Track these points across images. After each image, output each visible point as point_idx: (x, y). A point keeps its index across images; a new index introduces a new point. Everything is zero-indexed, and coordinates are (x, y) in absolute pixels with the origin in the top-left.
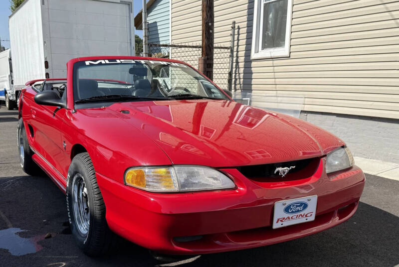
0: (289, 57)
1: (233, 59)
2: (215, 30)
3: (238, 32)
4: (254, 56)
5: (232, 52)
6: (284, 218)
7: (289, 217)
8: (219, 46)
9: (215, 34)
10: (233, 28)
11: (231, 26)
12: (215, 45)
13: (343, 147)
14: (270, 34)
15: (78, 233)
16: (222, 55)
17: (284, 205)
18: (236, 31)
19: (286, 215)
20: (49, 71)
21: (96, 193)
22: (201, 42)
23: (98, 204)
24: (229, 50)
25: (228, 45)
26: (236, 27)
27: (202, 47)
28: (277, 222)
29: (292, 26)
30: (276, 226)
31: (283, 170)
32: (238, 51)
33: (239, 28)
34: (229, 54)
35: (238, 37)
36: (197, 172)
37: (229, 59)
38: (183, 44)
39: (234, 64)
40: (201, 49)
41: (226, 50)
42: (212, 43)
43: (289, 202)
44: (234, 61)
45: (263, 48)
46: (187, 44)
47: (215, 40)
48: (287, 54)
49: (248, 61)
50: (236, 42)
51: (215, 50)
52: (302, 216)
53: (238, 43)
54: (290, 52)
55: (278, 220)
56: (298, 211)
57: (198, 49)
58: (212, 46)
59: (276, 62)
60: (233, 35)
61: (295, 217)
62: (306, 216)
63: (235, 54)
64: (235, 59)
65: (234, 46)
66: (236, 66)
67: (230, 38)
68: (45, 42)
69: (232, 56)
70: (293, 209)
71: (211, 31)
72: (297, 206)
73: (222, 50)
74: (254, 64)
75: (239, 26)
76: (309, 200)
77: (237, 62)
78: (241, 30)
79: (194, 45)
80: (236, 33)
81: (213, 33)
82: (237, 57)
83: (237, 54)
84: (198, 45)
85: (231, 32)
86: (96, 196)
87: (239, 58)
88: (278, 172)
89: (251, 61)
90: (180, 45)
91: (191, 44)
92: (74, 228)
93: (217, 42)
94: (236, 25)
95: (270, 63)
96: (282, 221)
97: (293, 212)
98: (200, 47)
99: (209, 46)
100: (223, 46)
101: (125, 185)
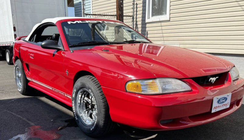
0: (170, 20)
1: (134, 23)
2: (124, 5)
3: (137, 6)
4: (147, 20)
5: (133, 18)
6: (217, 107)
7: (219, 106)
8: (126, 15)
9: (124, 8)
10: (134, 4)
11: (132, 3)
12: (124, 14)
13: (234, 66)
14: (156, 8)
15: (84, 125)
16: (128, 20)
17: (217, 99)
18: (135, 6)
19: (218, 105)
20: (16, 33)
21: (101, 98)
22: (116, 12)
23: (103, 105)
24: (132, 18)
25: (131, 14)
26: (135, 4)
27: (117, 16)
28: (214, 109)
29: (171, 2)
30: (213, 111)
31: (213, 79)
32: (136, 18)
33: (137, 4)
34: (132, 20)
35: (137, 10)
36: (171, 82)
37: (131, 23)
38: (106, 14)
39: (135, 26)
40: (116, 17)
41: (130, 17)
42: (122, 13)
43: (219, 97)
44: (135, 24)
45: (153, 15)
46: (108, 14)
47: (124, 12)
48: (168, 19)
49: (144, 24)
50: (135, 13)
51: (124, 17)
52: (224, 105)
53: (136, 13)
54: (170, 18)
55: (214, 107)
56: (223, 102)
57: (114, 17)
58: (123, 15)
59: (163, 24)
60: (133, 8)
61: (221, 106)
62: (226, 105)
63: (135, 19)
64: (135, 23)
65: (134, 15)
66: (136, 27)
67: (132, 10)
68: (13, 15)
69: (133, 21)
70: (221, 101)
71: (122, 6)
72: (223, 99)
73: (128, 17)
74: (147, 25)
75: (136, 3)
76: (228, 96)
77: (136, 25)
78: (138, 5)
79: (112, 14)
80: (135, 7)
81: (123, 7)
82: (136, 22)
83: (136, 20)
84: (114, 14)
85: (132, 7)
86: (101, 100)
87: (138, 22)
88: (211, 80)
89: (146, 24)
90: (103, 14)
91: (110, 14)
92: (80, 122)
93: (125, 12)
94: (135, 2)
95: (159, 24)
96: (216, 108)
97: (221, 103)
98: (115, 16)
99: (121, 15)
100: (128, 15)
101: (126, 91)
